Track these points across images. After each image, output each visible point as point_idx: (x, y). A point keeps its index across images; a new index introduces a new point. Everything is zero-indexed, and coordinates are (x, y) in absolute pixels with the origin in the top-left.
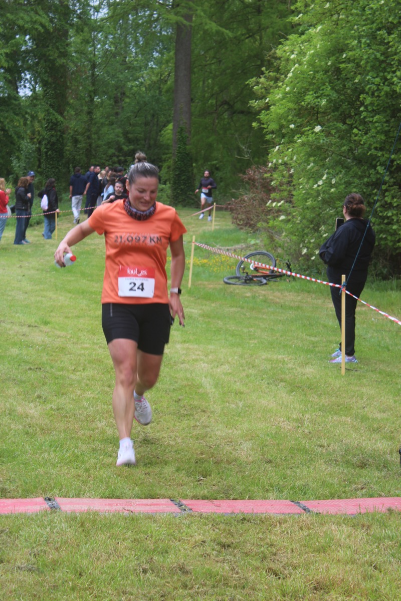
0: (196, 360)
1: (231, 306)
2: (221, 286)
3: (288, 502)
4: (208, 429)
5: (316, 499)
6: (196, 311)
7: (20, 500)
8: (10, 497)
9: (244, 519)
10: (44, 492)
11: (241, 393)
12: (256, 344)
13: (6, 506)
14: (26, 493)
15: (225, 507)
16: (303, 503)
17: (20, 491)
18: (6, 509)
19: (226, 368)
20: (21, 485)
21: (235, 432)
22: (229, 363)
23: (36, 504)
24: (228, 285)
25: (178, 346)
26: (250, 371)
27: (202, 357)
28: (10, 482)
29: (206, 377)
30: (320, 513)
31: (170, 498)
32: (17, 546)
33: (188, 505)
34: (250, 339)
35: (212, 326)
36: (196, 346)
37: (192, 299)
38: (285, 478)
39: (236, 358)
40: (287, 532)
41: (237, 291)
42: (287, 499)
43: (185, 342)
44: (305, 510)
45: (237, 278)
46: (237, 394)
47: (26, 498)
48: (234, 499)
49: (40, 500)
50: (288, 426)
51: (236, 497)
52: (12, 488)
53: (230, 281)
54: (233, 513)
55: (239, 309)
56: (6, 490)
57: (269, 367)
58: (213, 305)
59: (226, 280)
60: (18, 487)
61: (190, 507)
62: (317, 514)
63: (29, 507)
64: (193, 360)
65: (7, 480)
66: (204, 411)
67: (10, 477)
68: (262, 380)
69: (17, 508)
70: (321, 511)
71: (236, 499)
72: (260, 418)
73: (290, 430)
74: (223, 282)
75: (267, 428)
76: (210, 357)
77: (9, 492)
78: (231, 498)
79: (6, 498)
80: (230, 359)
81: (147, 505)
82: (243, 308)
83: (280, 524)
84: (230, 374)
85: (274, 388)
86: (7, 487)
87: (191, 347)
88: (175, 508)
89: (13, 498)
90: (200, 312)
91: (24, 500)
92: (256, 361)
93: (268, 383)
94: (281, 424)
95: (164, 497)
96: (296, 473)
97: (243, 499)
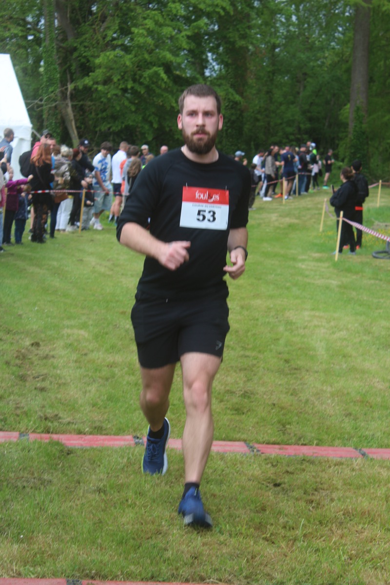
0: (319, 326)
1: (370, 279)
2: (368, 260)
3: (351, 449)
4: (305, 386)
5: (378, 448)
6: (336, 282)
7: (112, 437)
8: (105, 434)
9: (304, 460)
10: (135, 431)
11: (350, 356)
12: (380, 313)
13: (97, 441)
14: (120, 431)
15: (292, 451)
16: (365, 450)
17: (114, 430)
18: (97, 443)
19: (343, 334)
20: (116, 424)
21: (329, 389)
22: (347, 329)
23: (124, 440)
24: (375, 259)
25: (306, 313)
26: (365, 338)
27: (323, 324)
28: (109, 422)
29: (321, 341)
30: (374, 459)
31: (245, 441)
32: (96, 471)
33: (258, 448)
34: (377, 309)
35: (345, 296)
36: (322, 314)
37: (335, 271)
38: (356, 429)
39: (356, 325)
40: (338, 472)
41: (382, 265)
42: (351, 446)
43: (313, 310)
44: (364, 455)
45: (385, 252)
46: (344, 356)
47: (118, 435)
48: (303, 445)
49: (129, 437)
50: (380, 386)
51: (305, 443)
52: (108, 426)
53: (377, 255)
54: (295, 455)
55: (377, 282)
56: (101, 428)
57: (383, 333)
58: (354, 277)
59: (374, 255)
60: (113, 425)
61: (259, 449)
62: (371, 459)
63: (118, 442)
64: (315, 326)
65: (106, 420)
66: (307, 371)
67: (109, 417)
68: (373, 345)
69: (106, 442)
70: (375, 457)
71: (305, 445)
72: (357, 378)
73: (381, 390)
74: (371, 257)
75: (360, 387)
76: (332, 324)
77: (105, 430)
78: (300, 444)
79: (101, 434)
80: (349, 326)
81: (221, 445)
82: (381, 280)
83: (335, 465)
84: (345, 339)
85: (381, 352)
86: (104, 425)
87: (317, 314)
88: (246, 449)
89: (107, 434)
90: (340, 283)
91: (116, 437)
92: (374, 328)
93: (378, 349)
94: (376, 384)
95: (239, 440)
96: (368, 424)
97: (311, 445)
